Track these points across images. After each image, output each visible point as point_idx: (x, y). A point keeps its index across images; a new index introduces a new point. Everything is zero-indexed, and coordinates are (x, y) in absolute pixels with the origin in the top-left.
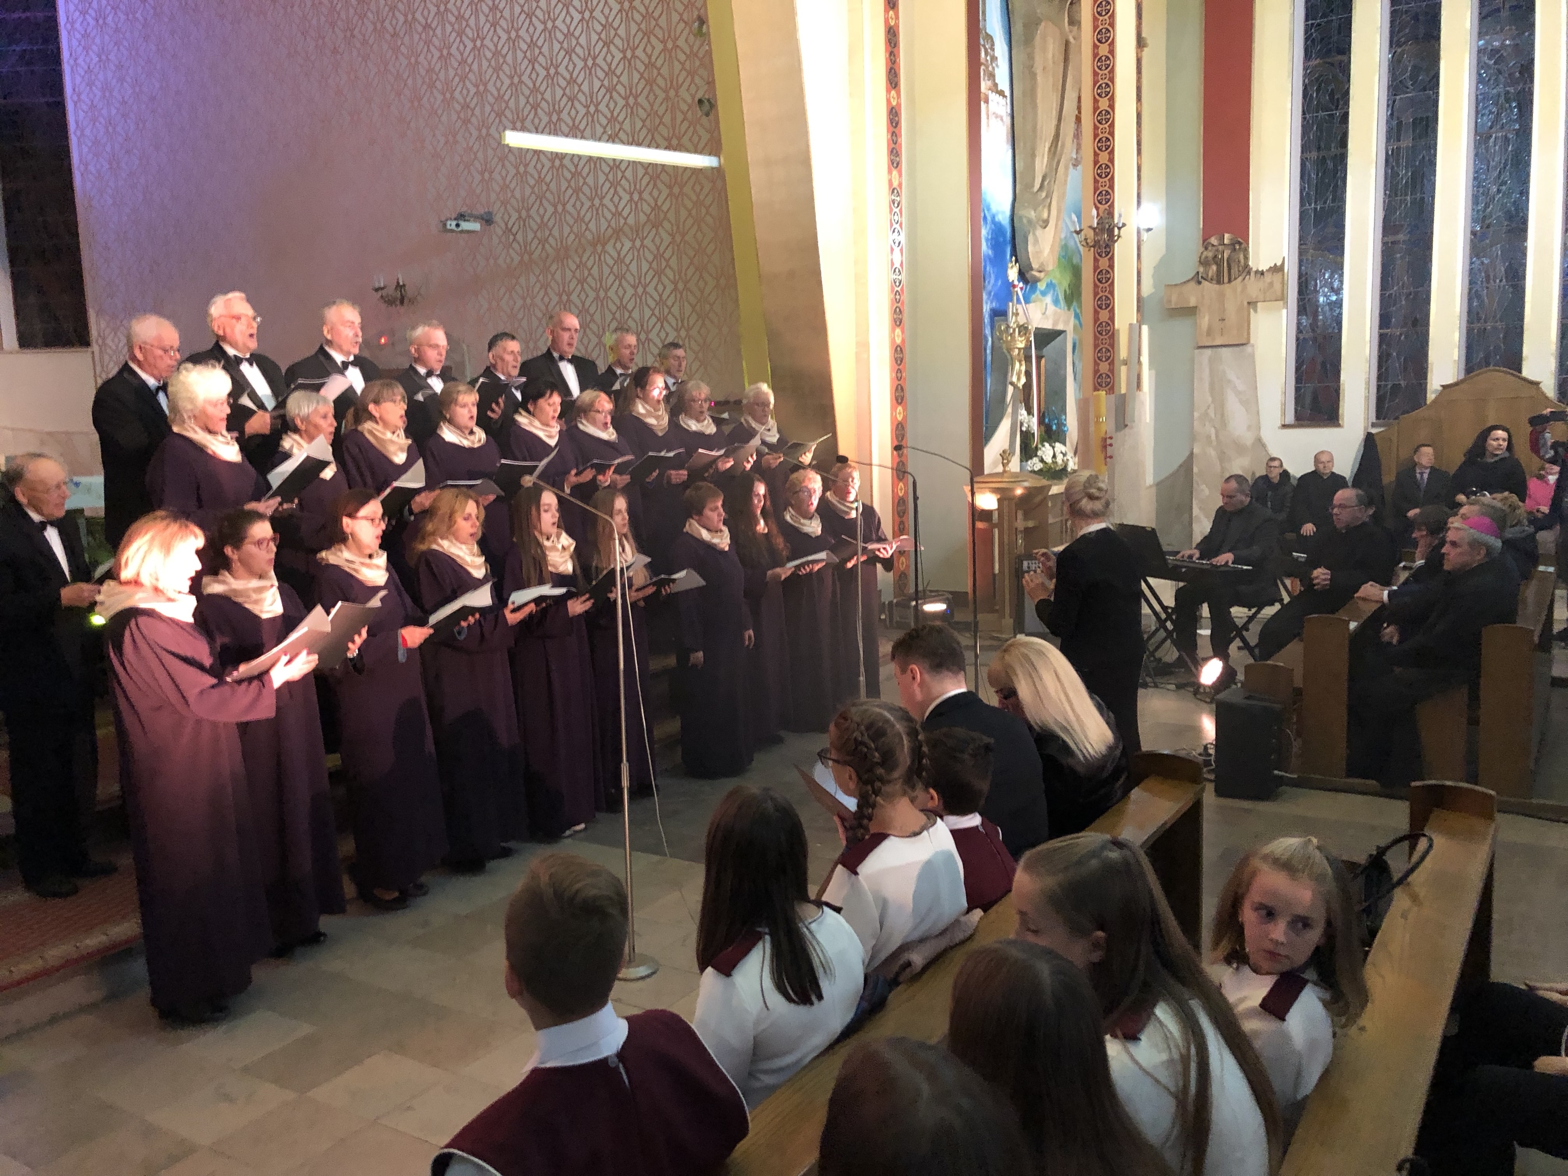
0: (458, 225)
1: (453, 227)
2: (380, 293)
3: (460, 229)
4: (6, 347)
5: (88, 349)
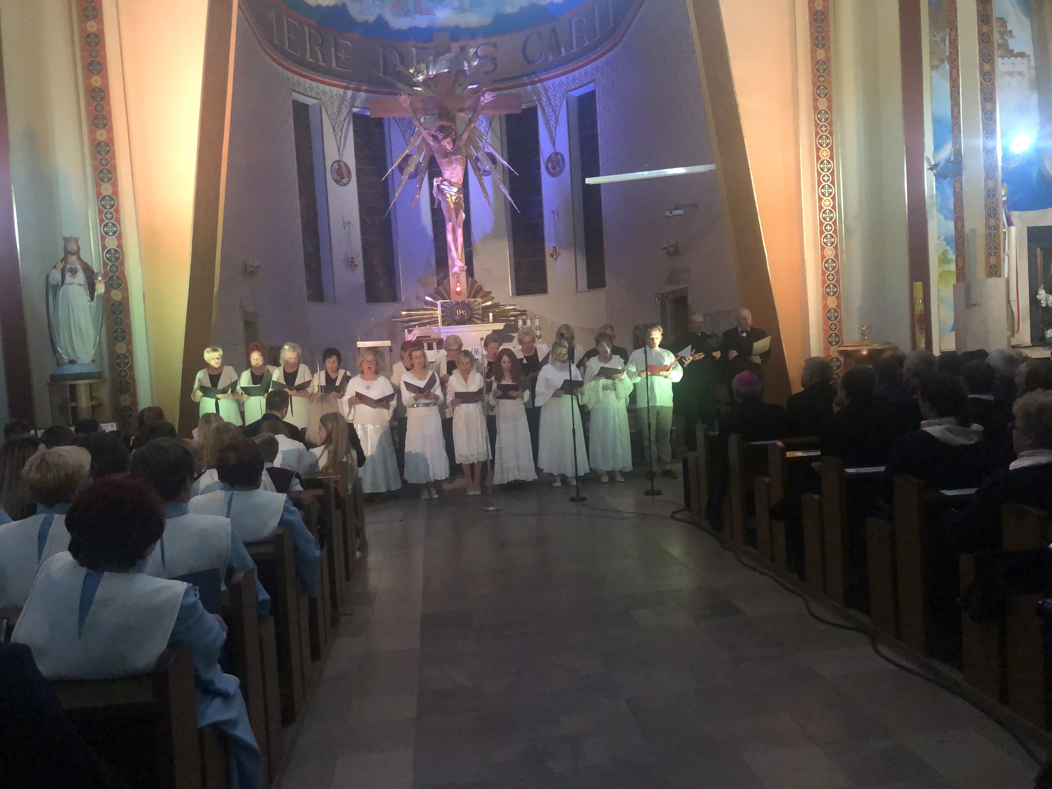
1: (669, 215)
2: (667, 251)
3: (672, 214)
4: (580, 289)
5: (605, 288)
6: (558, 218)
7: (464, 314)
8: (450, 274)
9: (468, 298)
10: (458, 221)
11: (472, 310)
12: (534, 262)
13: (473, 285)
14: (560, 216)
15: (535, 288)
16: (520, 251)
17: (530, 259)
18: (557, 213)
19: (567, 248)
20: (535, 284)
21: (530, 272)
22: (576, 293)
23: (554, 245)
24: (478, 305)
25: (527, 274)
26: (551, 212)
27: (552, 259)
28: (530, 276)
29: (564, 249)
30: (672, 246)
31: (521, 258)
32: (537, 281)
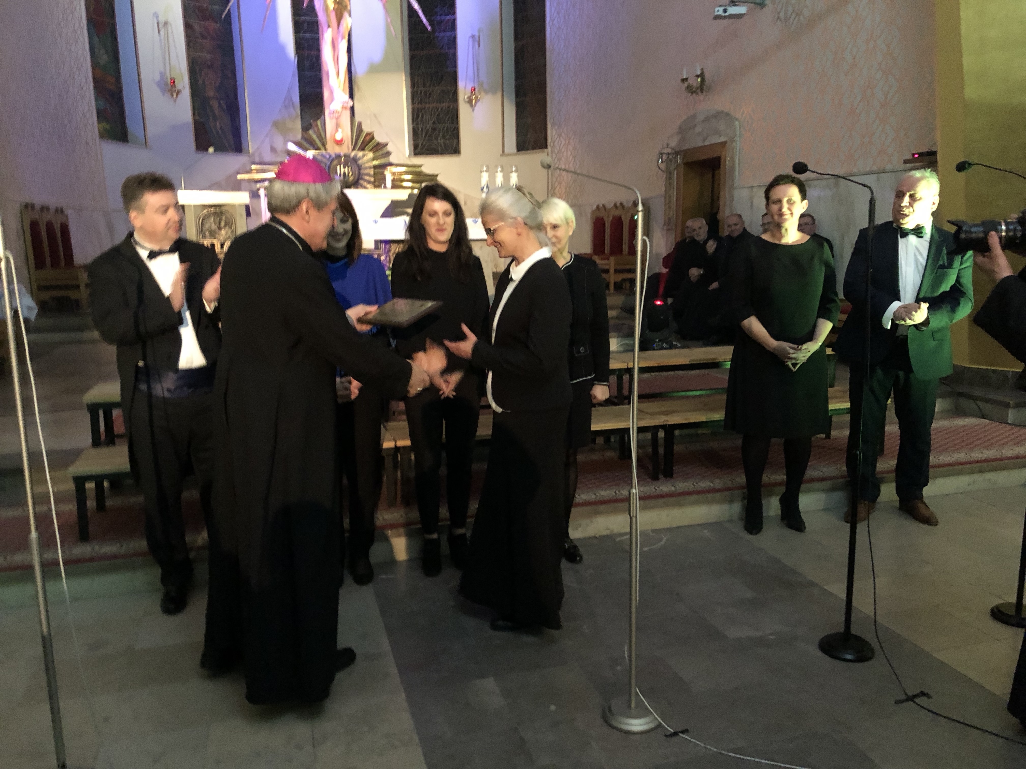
0: (725, 11)
1: (722, 13)
2: (686, 84)
3: (727, 13)
4: (506, 151)
5: (546, 150)
6: (479, 46)
7: (349, 173)
8: (327, 112)
9: (354, 149)
10: (341, 28)
11: (359, 168)
12: (440, 109)
13: (360, 130)
14: (481, 44)
15: (441, 146)
16: (421, 93)
17: (434, 105)
18: (477, 39)
19: (491, 90)
20: (441, 141)
21: (434, 123)
22: (501, 155)
23: (473, 85)
24: (368, 161)
25: (429, 126)
26: (470, 37)
27: (468, 106)
28: (434, 129)
29: (486, 92)
30: (698, 76)
31: (421, 102)
32: (444, 137)
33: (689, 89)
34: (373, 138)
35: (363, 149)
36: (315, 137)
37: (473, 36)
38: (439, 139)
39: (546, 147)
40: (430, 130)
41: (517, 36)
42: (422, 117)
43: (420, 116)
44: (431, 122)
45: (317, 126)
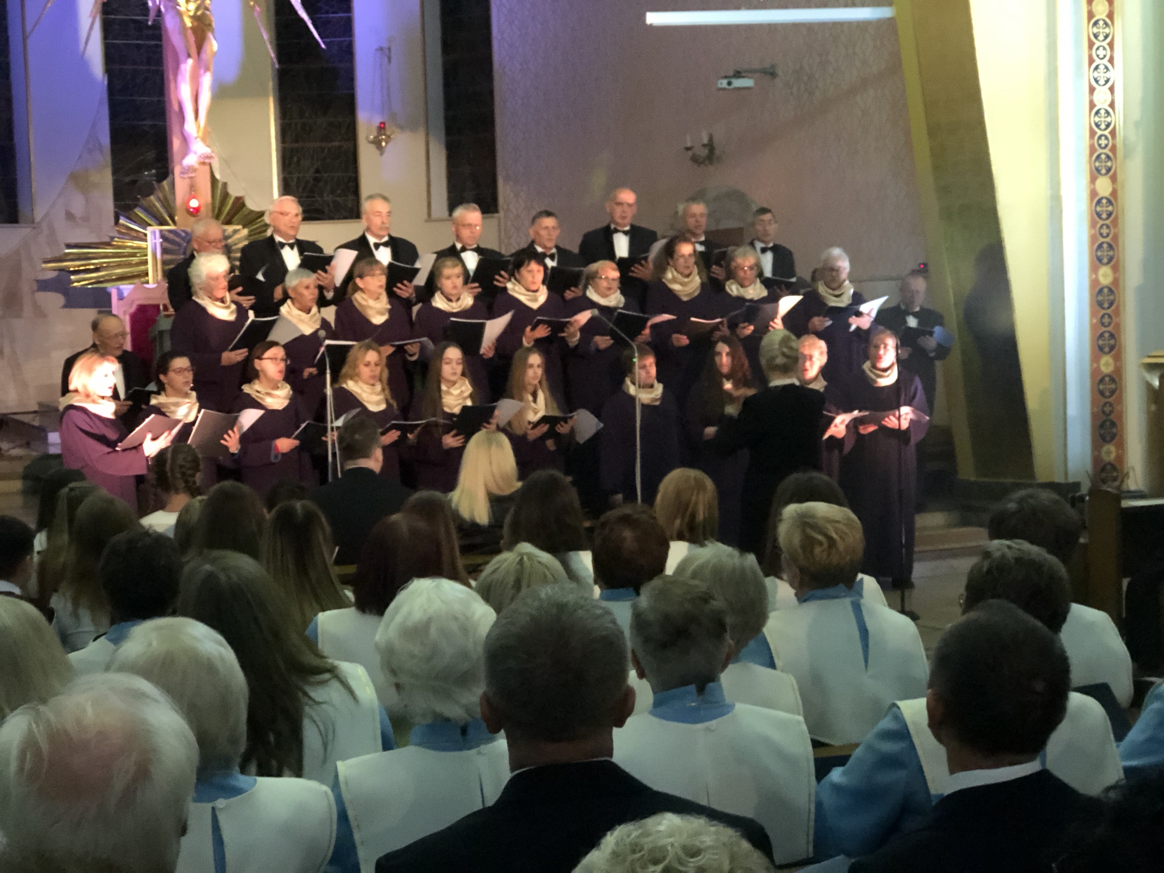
0: (729, 84)
1: (726, 86)
3: (732, 87)
4: (435, 215)
5: (496, 215)
6: (390, 63)
8: (177, 170)
10: (204, 56)
12: (326, 150)
13: (226, 195)
14: (393, 60)
15: (329, 206)
16: (296, 125)
17: (317, 144)
18: (387, 52)
19: (410, 126)
20: (328, 198)
21: (317, 171)
22: (426, 221)
23: (381, 120)
24: (240, 240)
25: (310, 175)
26: (377, 50)
27: (373, 148)
28: (317, 180)
29: (402, 128)
30: (704, 146)
31: (296, 141)
32: (333, 192)
33: (695, 160)
34: (243, 205)
35: (228, 222)
36: (158, 205)
37: (381, 49)
38: (325, 195)
39: (496, 211)
40: (311, 181)
41: (447, 46)
42: (298, 162)
43: (295, 159)
44: (312, 170)
45: (162, 189)
